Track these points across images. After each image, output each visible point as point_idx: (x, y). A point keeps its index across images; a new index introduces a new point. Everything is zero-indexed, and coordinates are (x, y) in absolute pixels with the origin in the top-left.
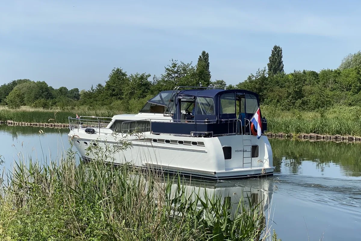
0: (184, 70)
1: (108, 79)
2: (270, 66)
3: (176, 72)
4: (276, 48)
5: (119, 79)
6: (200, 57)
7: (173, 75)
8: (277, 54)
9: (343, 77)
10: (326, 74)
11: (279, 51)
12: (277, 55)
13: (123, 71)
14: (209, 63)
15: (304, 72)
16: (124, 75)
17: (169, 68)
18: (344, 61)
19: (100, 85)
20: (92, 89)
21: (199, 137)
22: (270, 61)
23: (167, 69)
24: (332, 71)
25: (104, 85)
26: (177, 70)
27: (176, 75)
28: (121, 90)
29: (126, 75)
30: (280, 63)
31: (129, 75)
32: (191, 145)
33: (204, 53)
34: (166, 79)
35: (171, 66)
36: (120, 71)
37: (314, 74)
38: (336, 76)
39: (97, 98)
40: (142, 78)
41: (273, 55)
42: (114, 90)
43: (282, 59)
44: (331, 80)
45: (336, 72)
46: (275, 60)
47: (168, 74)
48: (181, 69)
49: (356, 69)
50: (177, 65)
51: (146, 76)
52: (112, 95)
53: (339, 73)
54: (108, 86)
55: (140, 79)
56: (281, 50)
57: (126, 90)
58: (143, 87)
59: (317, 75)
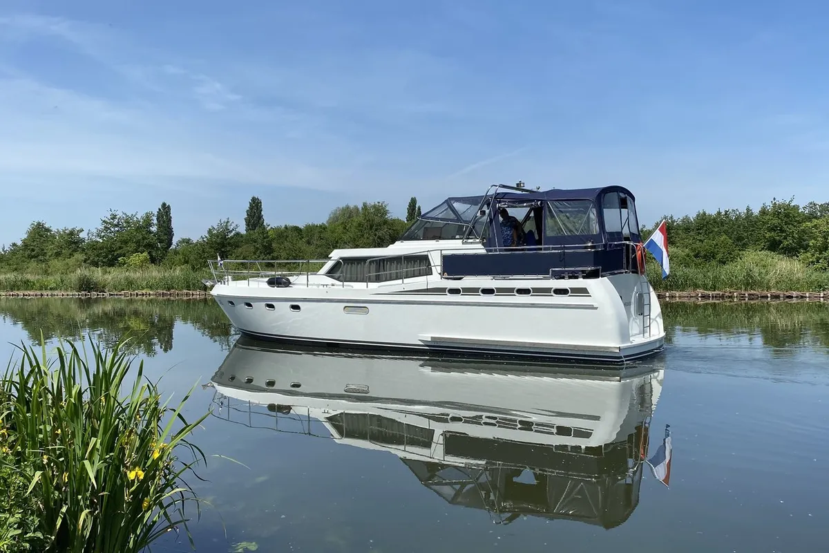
0: (127, 222)
1: (25, 236)
2: (248, 222)
3: (116, 226)
4: (254, 200)
5: (41, 236)
6: (160, 210)
7: (112, 229)
8: (255, 206)
9: (329, 233)
10: (311, 229)
11: (258, 203)
12: (255, 208)
13: (47, 226)
14: (171, 217)
15: (286, 227)
16: (48, 230)
17: (106, 220)
18: (332, 216)
19: (14, 245)
20: (3, 250)
21: (570, 278)
22: (248, 215)
23: (104, 221)
24: (317, 226)
25: (19, 243)
26: (118, 223)
27: (117, 229)
28: (43, 250)
29: (51, 231)
30: (260, 217)
31: (54, 229)
32: (552, 296)
33: (164, 205)
34: (103, 234)
35: (109, 217)
36: (42, 226)
37: (296, 229)
38: (320, 232)
39: (11, 262)
40: (72, 233)
41: (251, 207)
42: (33, 250)
43: (262, 213)
44: (316, 236)
45: (321, 226)
46: (253, 214)
47: (105, 227)
48: (123, 221)
49: (343, 223)
50: (118, 217)
51: (78, 231)
52: (31, 257)
53: (324, 229)
54: (26, 245)
55: (68, 234)
56: (261, 202)
57: (50, 249)
58: (73, 245)
59: (300, 230)
